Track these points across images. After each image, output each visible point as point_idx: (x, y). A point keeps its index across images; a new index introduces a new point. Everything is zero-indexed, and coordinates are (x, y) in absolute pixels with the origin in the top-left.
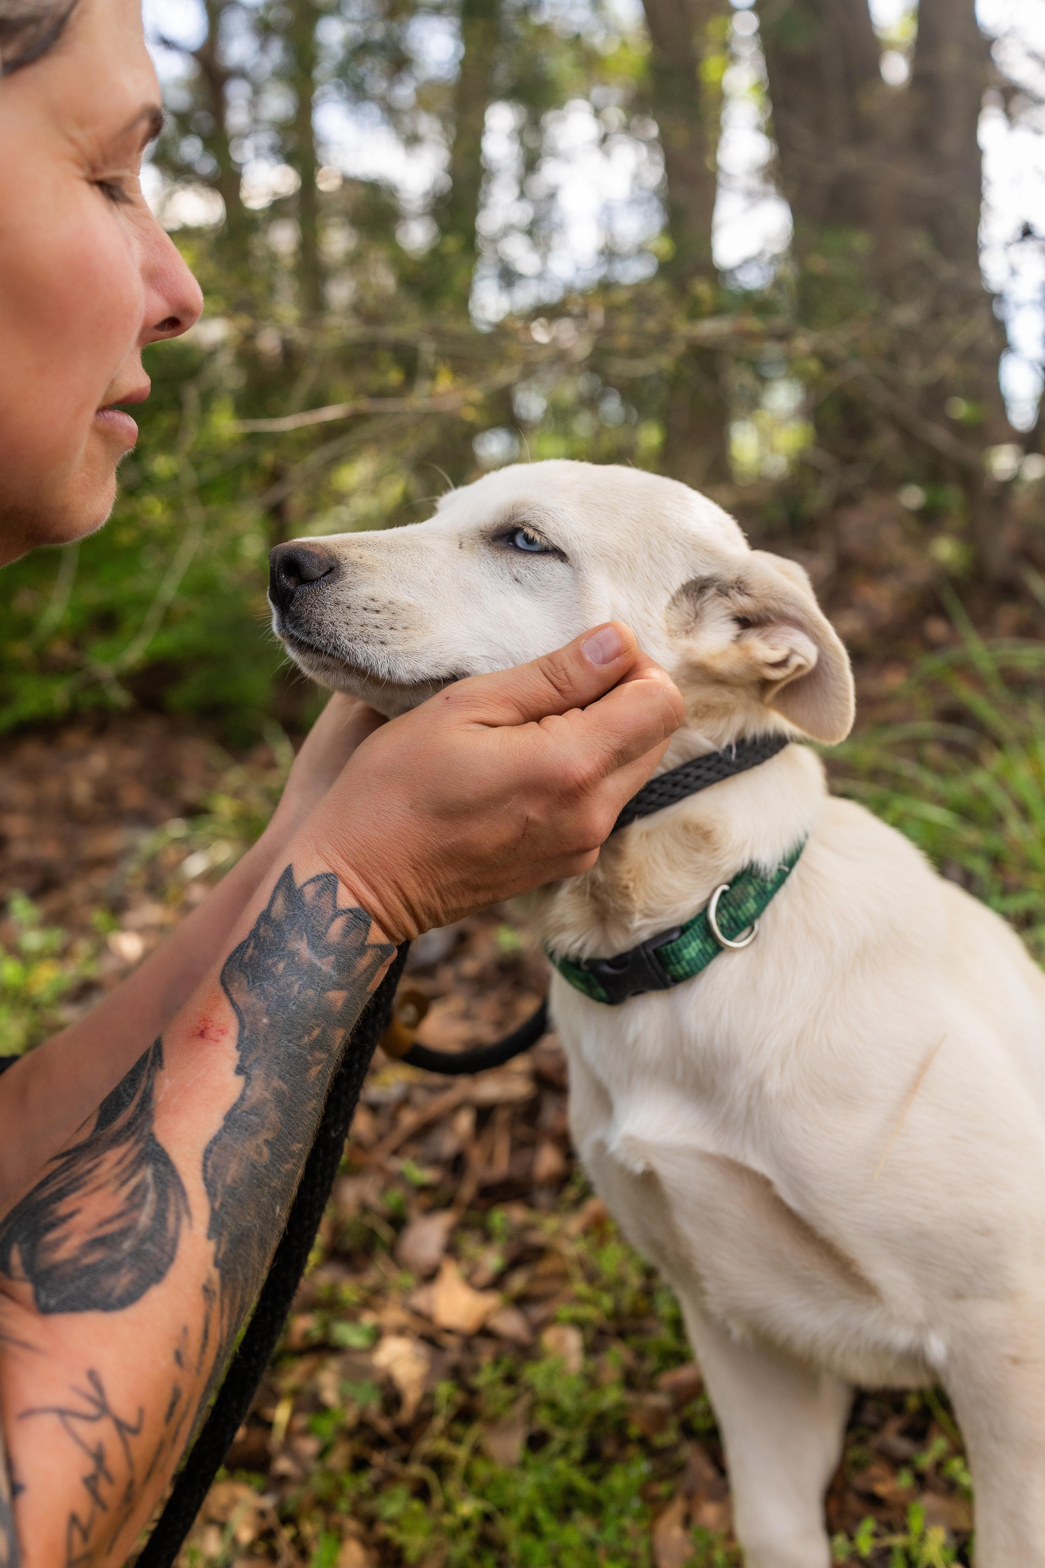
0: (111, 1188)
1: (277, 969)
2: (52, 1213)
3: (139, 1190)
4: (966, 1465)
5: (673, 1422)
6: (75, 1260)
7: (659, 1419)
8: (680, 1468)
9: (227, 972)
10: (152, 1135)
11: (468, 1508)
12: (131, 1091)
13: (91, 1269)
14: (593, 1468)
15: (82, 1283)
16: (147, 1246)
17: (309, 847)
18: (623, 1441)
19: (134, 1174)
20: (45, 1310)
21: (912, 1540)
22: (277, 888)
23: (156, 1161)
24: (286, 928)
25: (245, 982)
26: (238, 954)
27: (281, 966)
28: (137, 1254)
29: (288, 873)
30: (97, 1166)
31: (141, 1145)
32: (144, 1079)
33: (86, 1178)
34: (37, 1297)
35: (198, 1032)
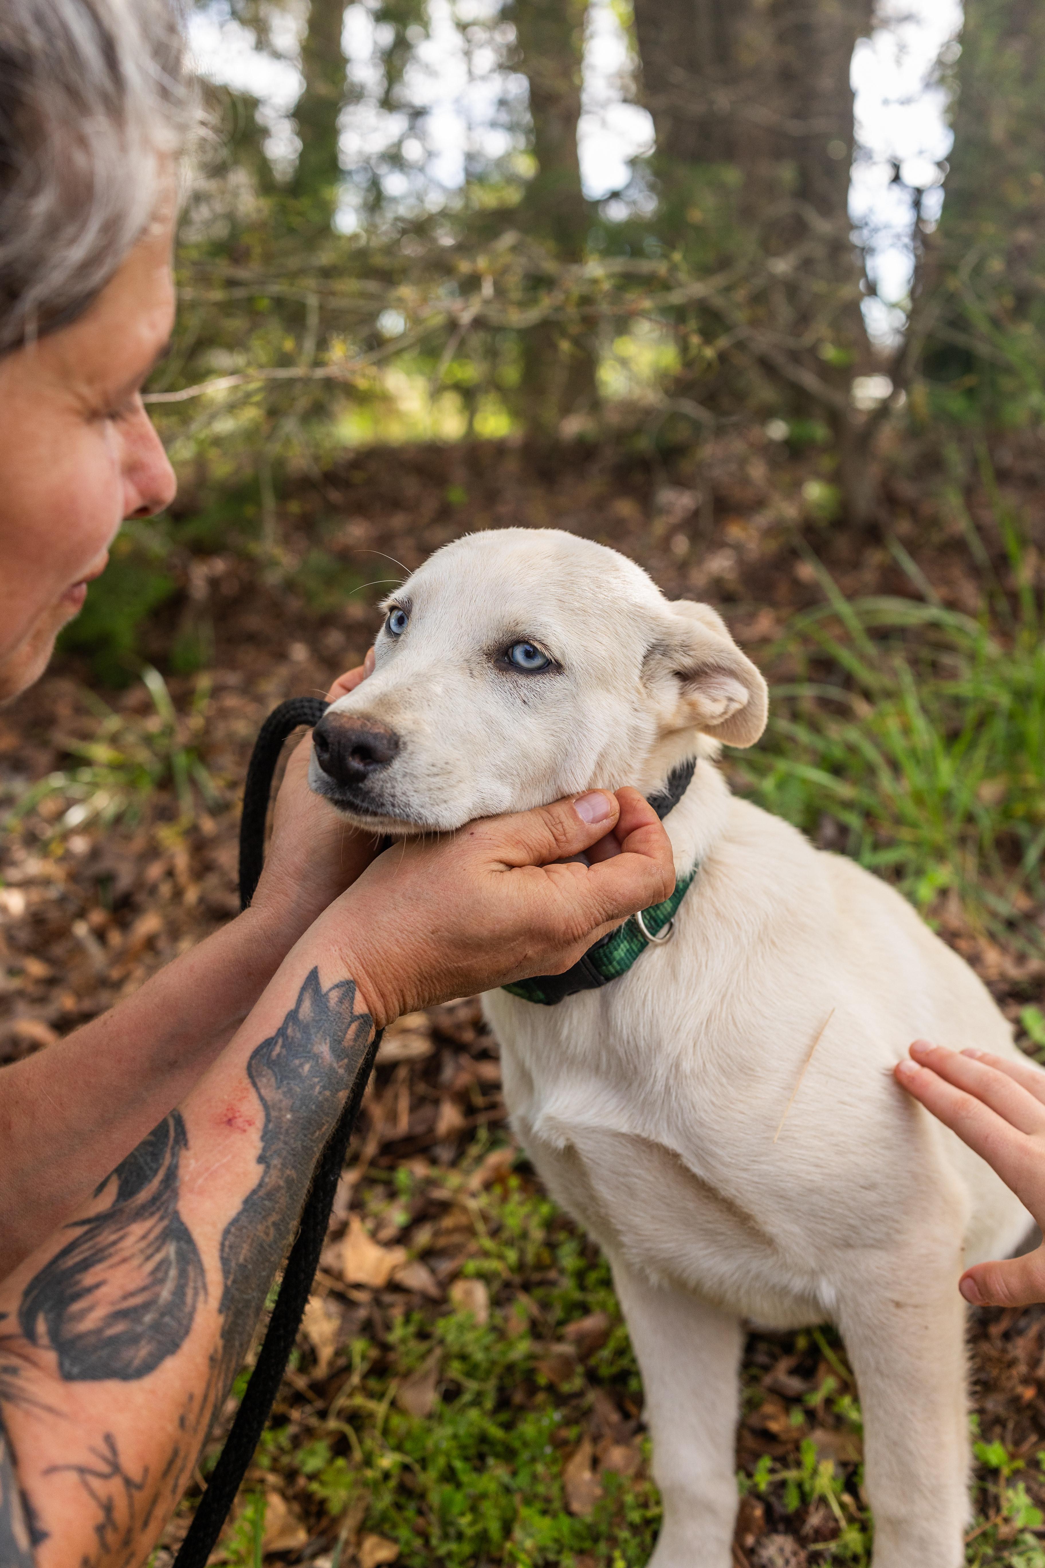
0: (136, 1262)
1: (303, 1069)
2: (77, 1283)
3: (163, 1265)
4: (856, 1400)
5: (580, 1369)
6: (98, 1331)
7: (566, 1366)
8: (587, 1413)
9: (254, 1066)
10: (176, 1215)
11: (388, 1461)
12: (154, 1166)
13: (114, 1341)
14: (504, 1417)
15: (104, 1353)
16: (167, 1319)
17: (334, 952)
18: (532, 1389)
19: (158, 1250)
20: (67, 1377)
21: (805, 1474)
22: (303, 989)
23: (179, 1239)
24: (313, 1031)
25: (273, 1080)
26: (265, 1050)
27: (307, 1067)
28: (157, 1327)
29: (313, 977)
30: (121, 1238)
31: (166, 1222)
32: (168, 1156)
33: (112, 1250)
34: (61, 1365)
35: (225, 1119)
